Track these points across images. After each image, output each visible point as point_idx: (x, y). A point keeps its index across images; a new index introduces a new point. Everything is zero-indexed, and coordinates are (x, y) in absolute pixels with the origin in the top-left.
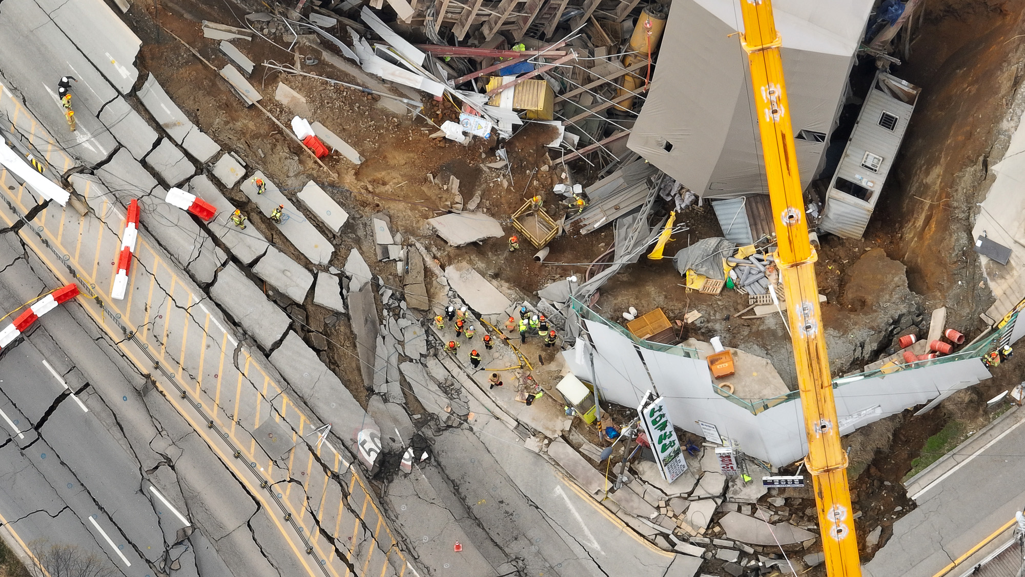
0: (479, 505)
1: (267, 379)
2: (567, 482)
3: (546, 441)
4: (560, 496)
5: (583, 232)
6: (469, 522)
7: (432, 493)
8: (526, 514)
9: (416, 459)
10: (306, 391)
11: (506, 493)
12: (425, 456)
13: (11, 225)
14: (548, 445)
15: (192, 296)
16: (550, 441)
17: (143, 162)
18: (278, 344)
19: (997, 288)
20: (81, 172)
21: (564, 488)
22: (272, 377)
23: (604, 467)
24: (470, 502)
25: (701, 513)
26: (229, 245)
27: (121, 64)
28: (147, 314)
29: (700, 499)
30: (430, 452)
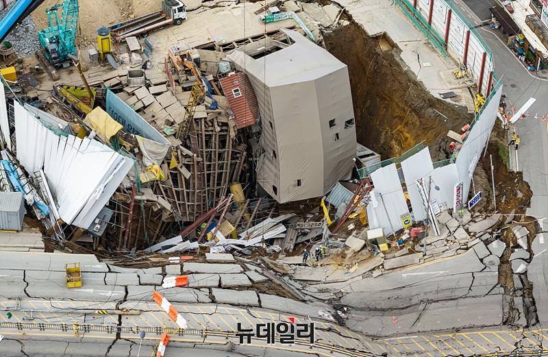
0: (383, 305)
1: (270, 314)
2: (404, 270)
3: (381, 267)
4: (407, 276)
5: (291, 251)
6: (387, 312)
7: (364, 317)
8: (403, 293)
9: (344, 312)
10: (287, 310)
11: (387, 295)
12: (345, 309)
13: (115, 338)
14: (383, 267)
15: (212, 307)
16: (382, 265)
17: (140, 284)
18: (259, 301)
19: (463, 103)
20: (121, 303)
21: (405, 273)
22: (270, 312)
23: (411, 252)
24: (379, 307)
25: (461, 234)
26: (204, 285)
27: (95, 265)
28: (202, 325)
29: (454, 232)
30: (346, 306)
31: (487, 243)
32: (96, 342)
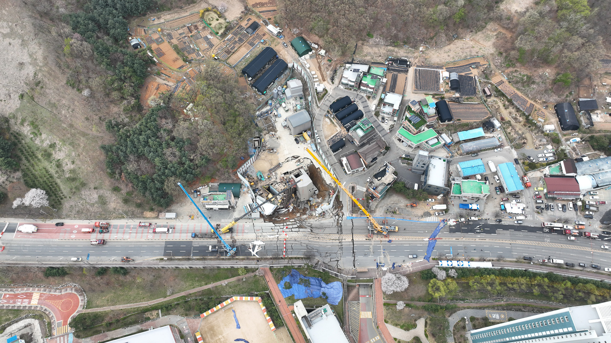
31: (335, 216)
32: (275, 241)
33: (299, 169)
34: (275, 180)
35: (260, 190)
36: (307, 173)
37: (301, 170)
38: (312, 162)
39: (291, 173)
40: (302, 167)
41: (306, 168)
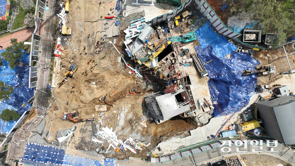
33: (192, 102)
34: (180, 61)
35: (165, 35)
36: (183, 114)
37: (190, 105)
38: (202, 125)
39: (188, 88)
40: (194, 108)
41: (192, 114)
